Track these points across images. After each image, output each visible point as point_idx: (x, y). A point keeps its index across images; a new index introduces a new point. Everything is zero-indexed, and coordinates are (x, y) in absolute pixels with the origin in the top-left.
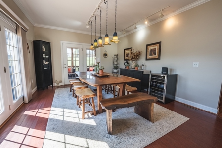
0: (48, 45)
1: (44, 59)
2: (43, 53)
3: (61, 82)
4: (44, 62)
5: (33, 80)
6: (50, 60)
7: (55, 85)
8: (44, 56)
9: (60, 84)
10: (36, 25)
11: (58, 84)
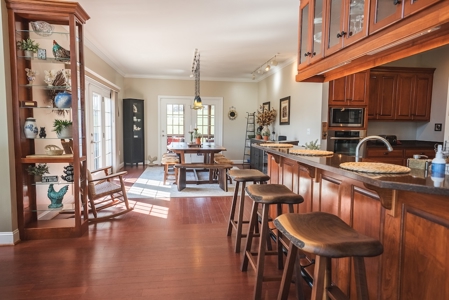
0: (141, 103)
1: (134, 123)
2: (134, 114)
3: (156, 159)
4: (135, 128)
5: (121, 153)
6: (142, 125)
7: (148, 162)
8: (135, 119)
9: (155, 163)
10: (127, 76)
11: (151, 162)
